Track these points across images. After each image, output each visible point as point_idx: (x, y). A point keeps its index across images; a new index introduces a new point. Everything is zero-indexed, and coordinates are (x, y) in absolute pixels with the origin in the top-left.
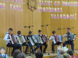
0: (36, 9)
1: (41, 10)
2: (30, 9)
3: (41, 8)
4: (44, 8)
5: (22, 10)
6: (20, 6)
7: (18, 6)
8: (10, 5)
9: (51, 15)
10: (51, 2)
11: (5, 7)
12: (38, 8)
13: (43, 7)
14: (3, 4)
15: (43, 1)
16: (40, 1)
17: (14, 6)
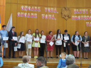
0: (70, 18)
1: (76, 18)
2: (63, 18)
4: (79, 17)
5: (56, 19)
6: (53, 16)
7: (51, 15)
8: (42, 15)
9: (87, 23)
10: (87, 10)
11: (36, 17)
12: (73, 16)
14: (35, 14)
15: (78, 10)
16: (75, 10)
17: (46, 16)
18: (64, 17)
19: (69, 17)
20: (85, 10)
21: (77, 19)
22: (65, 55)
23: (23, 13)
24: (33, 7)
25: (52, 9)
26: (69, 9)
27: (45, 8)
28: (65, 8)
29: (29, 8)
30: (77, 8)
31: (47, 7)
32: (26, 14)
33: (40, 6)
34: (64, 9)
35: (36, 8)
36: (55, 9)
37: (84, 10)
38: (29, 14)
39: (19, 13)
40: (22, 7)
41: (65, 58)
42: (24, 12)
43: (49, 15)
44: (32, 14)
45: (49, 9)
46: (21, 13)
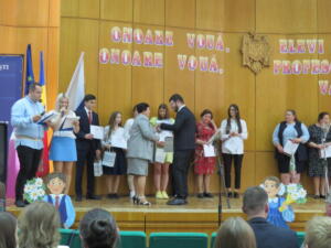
0: (268, 66)
1: (285, 67)
2: (246, 66)
3: (286, 63)
4: (296, 63)
5: (221, 71)
6: (214, 60)
7: (206, 59)
8: (179, 56)
9: (321, 82)
10: (321, 41)
11: (161, 63)
12: (277, 62)
13: (292, 61)
14: (156, 54)
15: (291, 41)
16: (283, 41)
17: (192, 59)
18: (249, 64)
19: (265, 65)
20: (315, 41)
21: (289, 70)
22: (277, 186)
23: (118, 51)
24: (149, 32)
25: (210, 37)
26: (262, 38)
27: (188, 35)
28: (249, 34)
29: (138, 33)
30: (288, 36)
31: (194, 30)
32: (126, 54)
33: (172, 28)
34: (247, 39)
35: (158, 33)
36: (220, 38)
37: (312, 42)
38: (137, 53)
39: (104, 52)
40: (115, 30)
41: (277, 196)
42: (122, 47)
43: (201, 58)
44: (147, 54)
45: (200, 38)
46: (113, 50)
